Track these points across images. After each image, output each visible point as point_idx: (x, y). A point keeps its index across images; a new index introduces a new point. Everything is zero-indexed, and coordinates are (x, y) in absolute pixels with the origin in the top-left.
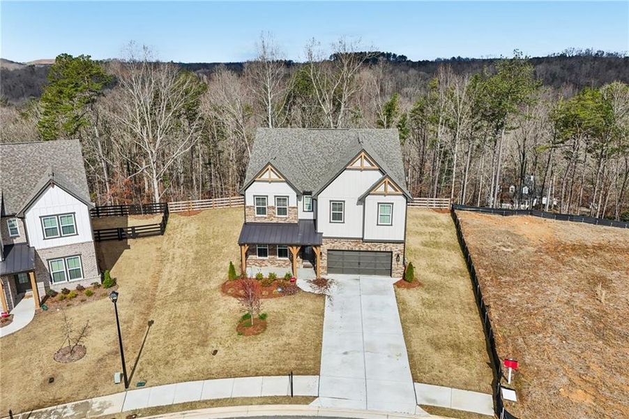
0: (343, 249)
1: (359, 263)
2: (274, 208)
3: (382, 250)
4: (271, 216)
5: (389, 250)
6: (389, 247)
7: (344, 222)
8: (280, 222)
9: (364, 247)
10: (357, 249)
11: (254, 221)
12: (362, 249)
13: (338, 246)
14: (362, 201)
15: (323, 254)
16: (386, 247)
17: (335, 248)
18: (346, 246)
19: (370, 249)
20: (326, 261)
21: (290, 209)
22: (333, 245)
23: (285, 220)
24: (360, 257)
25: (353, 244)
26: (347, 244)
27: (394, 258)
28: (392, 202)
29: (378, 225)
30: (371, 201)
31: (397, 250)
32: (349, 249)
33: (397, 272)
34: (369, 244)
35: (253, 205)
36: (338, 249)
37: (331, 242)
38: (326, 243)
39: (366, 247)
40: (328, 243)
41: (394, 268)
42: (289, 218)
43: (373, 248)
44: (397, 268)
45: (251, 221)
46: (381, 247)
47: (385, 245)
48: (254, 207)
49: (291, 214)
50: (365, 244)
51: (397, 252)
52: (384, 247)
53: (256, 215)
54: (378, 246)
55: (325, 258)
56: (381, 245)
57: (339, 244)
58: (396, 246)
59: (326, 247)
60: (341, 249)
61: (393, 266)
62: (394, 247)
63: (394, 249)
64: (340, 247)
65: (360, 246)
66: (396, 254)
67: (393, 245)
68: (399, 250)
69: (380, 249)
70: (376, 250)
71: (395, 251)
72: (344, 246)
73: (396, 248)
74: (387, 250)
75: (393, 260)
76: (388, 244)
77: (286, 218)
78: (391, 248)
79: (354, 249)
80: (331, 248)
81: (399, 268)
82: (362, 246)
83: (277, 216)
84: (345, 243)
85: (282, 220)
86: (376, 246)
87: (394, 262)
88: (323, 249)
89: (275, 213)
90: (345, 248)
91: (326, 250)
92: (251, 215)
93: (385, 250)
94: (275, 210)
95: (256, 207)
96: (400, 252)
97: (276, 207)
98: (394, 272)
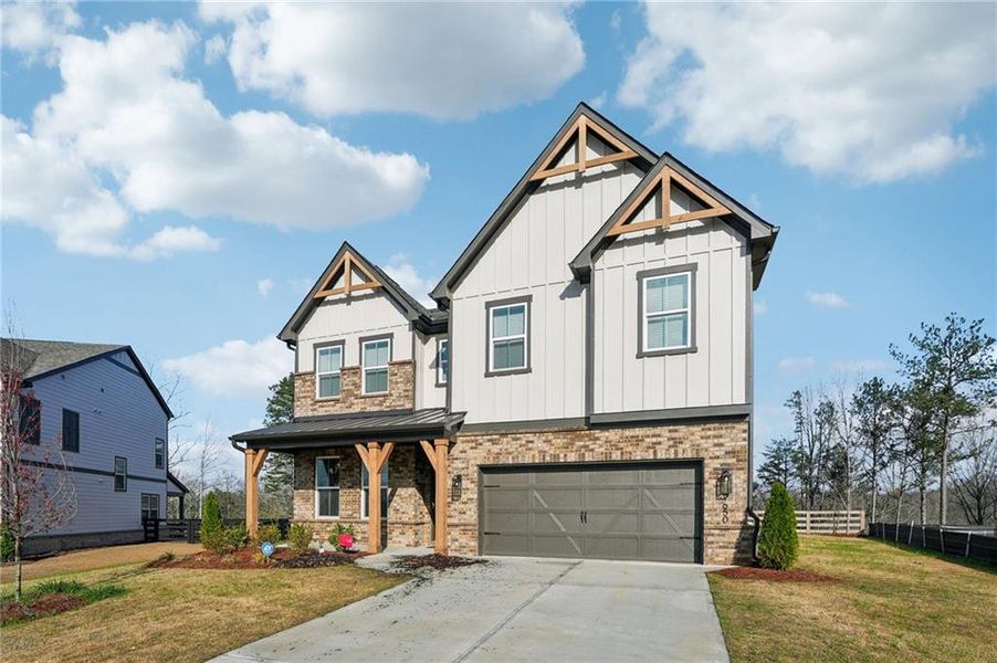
0: (528, 460)
1: (583, 517)
2: (355, 371)
3: (661, 455)
4: (350, 393)
5: (689, 455)
6: (693, 440)
7: (529, 370)
8: (369, 409)
9: (599, 446)
10: (572, 458)
11: (310, 415)
12: (588, 458)
13: (509, 451)
14: (583, 277)
15: (465, 483)
16: (677, 442)
17: (502, 461)
18: (537, 450)
19: (616, 456)
20: (473, 507)
21: (395, 369)
22: (496, 449)
23: (380, 404)
24: (585, 490)
25: (560, 441)
26: (539, 443)
27: (710, 484)
28: (691, 260)
29: (640, 355)
30: (613, 271)
31: (720, 452)
32: (548, 459)
33: (725, 539)
34: (613, 435)
35: (312, 369)
36: (511, 462)
37: (489, 440)
38: (474, 445)
39: (603, 450)
40: (481, 444)
41: (712, 526)
42: (391, 395)
43: (630, 449)
44: (722, 524)
45: (305, 415)
46: (660, 443)
47: (674, 435)
48: (313, 373)
49: (397, 383)
50: (598, 439)
51: (721, 461)
52: (671, 443)
53: (318, 398)
54: (647, 440)
55: (471, 496)
56: (659, 439)
57: (515, 444)
58: (715, 437)
59: (475, 459)
60: (520, 461)
61: (706, 519)
62: (710, 441)
63: (706, 450)
64: (516, 453)
65: (582, 447)
66: (715, 469)
67: (703, 433)
68: (726, 453)
69: (655, 452)
70: (638, 458)
71: (711, 455)
72: (530, 449)
73: (715, 445)
74: (680, 456)
75: (706, 494)
76: (683, 430)
77: (385, 396)
78: (699, 445)
79: (562, 460)
80: (491, 462)
81: (729, 525)
82: (588, 446)
83: (363, 393)
84: (535, 439)
85: (373, 404)
86: (638, 441)
87: (710, 502)
88: (464, 465)
89: (360, 386)
90: (533, 456)
91: (476, 468)
92: (305, 397)
93: (672, 456)
94: (360, 377)
95: (317, 374)
96: (734, 460)
97: (363, 369)
98: (712, 543)
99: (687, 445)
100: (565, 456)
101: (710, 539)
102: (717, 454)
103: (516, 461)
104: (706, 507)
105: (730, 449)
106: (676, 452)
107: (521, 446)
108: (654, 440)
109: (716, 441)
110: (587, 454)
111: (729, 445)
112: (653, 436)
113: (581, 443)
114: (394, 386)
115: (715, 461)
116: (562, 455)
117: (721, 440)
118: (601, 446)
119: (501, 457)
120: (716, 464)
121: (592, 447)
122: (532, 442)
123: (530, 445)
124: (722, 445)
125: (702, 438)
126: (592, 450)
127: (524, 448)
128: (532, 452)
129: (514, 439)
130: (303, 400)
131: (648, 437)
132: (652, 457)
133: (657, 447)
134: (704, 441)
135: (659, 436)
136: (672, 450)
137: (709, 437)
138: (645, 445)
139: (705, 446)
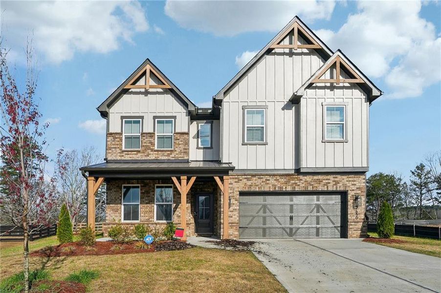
0: (267, 189)
1: (291, 218)
2: (151, 135)
3: (330, 189)
4: (147, 148)
5: (342, 189)
6: (344, 183)
7: (266, 144)
8: (160, 158)
9: (302, 183)
10: (289, 189)
11: (119, 158)
12: (297, 189)
13: (257, 184)
16: (337, 183)
17: (253, 189)
18: (271, 184)
19: (310, 188)
20: (236, 214)
21: (178, 136)
22: (249, 183)
23: (168, 155)
24: (292, 206)
25: (283, 180)
26: (272, 181)
27: (350, 202)
28: (345, 100)
30: (311, 100)
31: (354, 188)
32: (277, 189)
33: (357, 227)
34: (308, 178)
35: (120, 131)
36: (257, 190)
37: (245, 178)
38: (237, 180)
39: (303, 185)
40: (241, 180)
41: (352, 221)
42: (176, 151)
43: (316, 185)
44: (355, 220)
45: (115, 158)
46: (329, 183)
47: (336, 179)
48: (121, 134)
49: (180, 144)
50: (301, 180)
51: (355, 192)
52: (334, 183)
53: (123, 149)
54: (324, 181)
55: (236, 208)
56: (329, 181)
57: (260, 181)
58: (353, 181)
59: (238, 187)
60: (263, 189)
61: (349, 218)
62: (350, 183)
63: (349, 187)
64: (260, 186)
65: (293, 184)
66: (352, 195)
67: (348, 179)
68: (357, 188)
69: (327, 187)
70: (320, 190)
71: (351, 189)
72: (268, 184)
73: (353, 185)
74: (338, 189)
75: (349, 207)
76: (339, 177)
77: (171, 151)
78: (346, 184)
79: (284, 190)
80: (247, 190)
81: (358, 220)
82: (296, 183)
83: (156, 149)
84: (270, 178)
85: (163, 155)
86: (320, 181)
87: (351, 210)
88: (232, 191)
89: (154, 144)
90: (270, 187)
91: (238, 193)
92: (115, 148)
93: (335, 189)
94: (154, 139)
95: (124, 135)
96: (360, 192)
97: (156, 134)
98: (352, 228)
99: (341, 184)
100: (286, 187)
101: (351, 227)
102: (353, 188)
103: (260, 190)
104: (349, 212)
105: (358, 187)
106: (336, 188)
107: (263, 182)
108: (327, 181)
109: (353, 183)
110: (296, 187)
111: (358, 185)
112: (326, 180)
113: (293, 182)
114: (177, 146)
115: (353, 192)
116: (284, 187)
117: (355, 183)
118: (303, 183)
119: (252, 187)
120: (353, 193)
121: (298, 184)
122: (269, 180)
123: (268, 182)
124: (355, 185)
125: (347, 181)
126: (299, 185)
127: (264, 183)
128: (268, 185)
129: (259, 178)
130: (114, 149)
131: (324, 180)
132: (326, 189)
133: (329, 185)
134: (348, 183)
135: (329, 179)
136: (335, 187)
137: (350, 181)
138: (322, 183)
139: (348, 185)
